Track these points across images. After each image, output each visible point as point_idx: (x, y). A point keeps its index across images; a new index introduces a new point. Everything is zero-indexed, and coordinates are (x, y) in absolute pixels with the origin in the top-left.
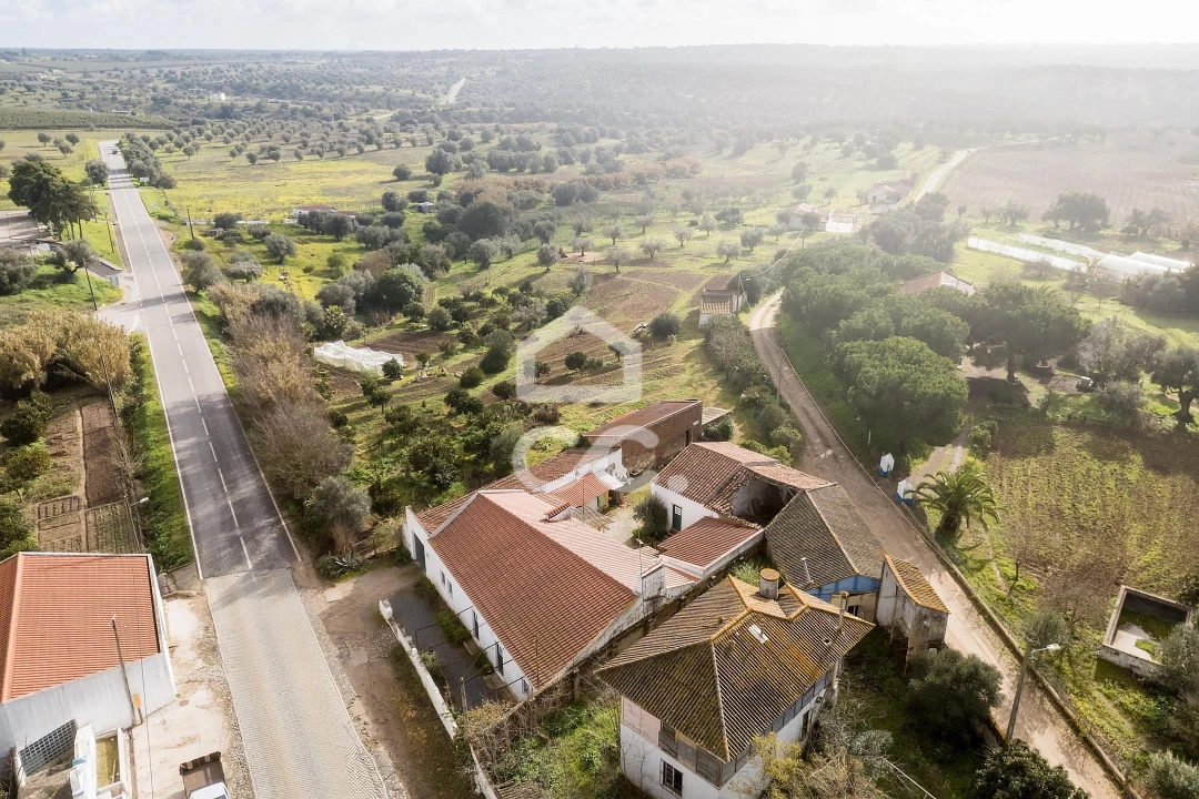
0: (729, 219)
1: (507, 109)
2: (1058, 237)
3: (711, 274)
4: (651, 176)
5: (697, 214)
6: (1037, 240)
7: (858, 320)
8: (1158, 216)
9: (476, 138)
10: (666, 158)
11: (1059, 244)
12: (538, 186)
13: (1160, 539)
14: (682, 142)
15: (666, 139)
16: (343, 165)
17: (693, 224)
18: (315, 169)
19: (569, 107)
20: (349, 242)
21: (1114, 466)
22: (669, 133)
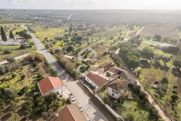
0: (112, 38)
1: (78, 20)
2: (154, 41)
3: (110, 46)
4: (100, 31)
5: (107, 37)
6: (152, 41)
7: (129, 53)
8: (168, 38)
9: (75, 25)
10: (102, 28)
11: (155, 42)
12: (85, 33)
13: (160, 77)
14: (104, 25)
15: (101, 25)
16: (57, 29)
17: (107, 39)
18: (53, 30)
19: (87, 19)
20: (62, 41)
21: (157, 69)
22: (102, 24)
